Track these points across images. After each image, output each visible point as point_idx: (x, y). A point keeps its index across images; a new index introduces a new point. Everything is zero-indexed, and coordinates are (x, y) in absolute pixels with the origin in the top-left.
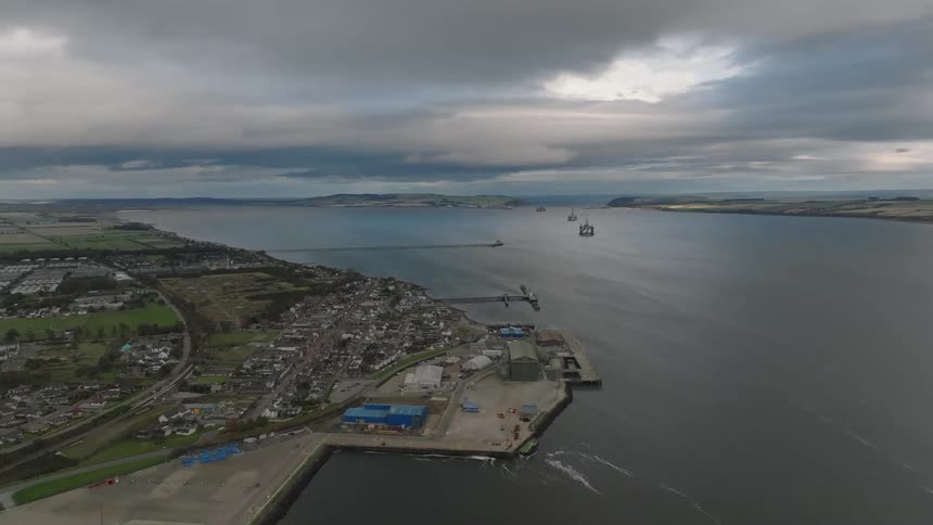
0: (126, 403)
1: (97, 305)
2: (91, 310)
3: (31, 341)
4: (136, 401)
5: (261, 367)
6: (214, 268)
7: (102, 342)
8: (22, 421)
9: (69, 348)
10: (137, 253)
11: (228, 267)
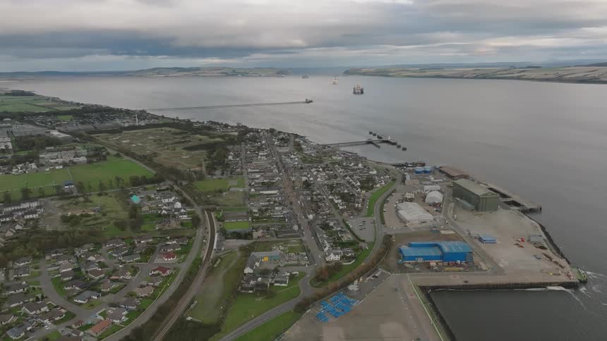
0: (192, 256)
1: (67, 160)
2: (65, 165)
3: (43, 197)
4: (199, 253)
5: (267, 210)
6: (126, 125)
7: (106, 194)
8: (122, 284)
9: (84, 202)
10: (48, 114)
11: (137, 124)
